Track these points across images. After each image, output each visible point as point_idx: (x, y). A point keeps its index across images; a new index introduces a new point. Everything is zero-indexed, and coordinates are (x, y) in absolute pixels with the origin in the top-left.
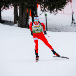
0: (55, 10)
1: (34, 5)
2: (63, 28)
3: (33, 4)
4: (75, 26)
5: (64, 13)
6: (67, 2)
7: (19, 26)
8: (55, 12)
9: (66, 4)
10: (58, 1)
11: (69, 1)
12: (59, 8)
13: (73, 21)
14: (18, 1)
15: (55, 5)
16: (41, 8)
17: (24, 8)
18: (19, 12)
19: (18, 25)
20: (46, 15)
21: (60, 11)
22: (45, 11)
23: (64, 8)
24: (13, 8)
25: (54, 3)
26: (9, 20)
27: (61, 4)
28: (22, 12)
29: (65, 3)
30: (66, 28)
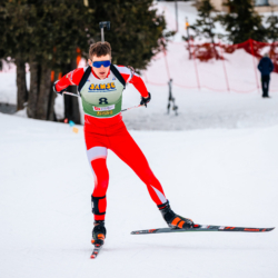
1: (69, 61)
3: (66, 57)
4: (177, 114)
6: (154, 51)
7: (30, 116)
9: (154, 57)
10: (133, 51)
11: (159, 51)
13: (172, 103)
14: (28, 51)
15: (125, 59)
17: (44, 69)
18: (32, 79)
19: (28, 112)
23: (148, 67)
24: (14, 68)
25: (123, 56)
26: (4, 100)
27: (139, 57)
28: (37, 79)
29: (148, 56)
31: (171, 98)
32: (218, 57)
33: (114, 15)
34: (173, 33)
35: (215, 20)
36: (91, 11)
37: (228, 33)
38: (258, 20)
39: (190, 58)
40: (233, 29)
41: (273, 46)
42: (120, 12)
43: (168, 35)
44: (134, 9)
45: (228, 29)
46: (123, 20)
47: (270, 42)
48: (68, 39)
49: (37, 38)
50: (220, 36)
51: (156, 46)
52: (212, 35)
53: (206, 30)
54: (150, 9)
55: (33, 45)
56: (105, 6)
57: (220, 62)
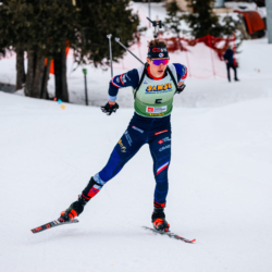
0: (105, 60)
1: (59, 50)
3: (57, 47)
6: (129, 44)
7: (27, 95)
8: (105, 64)
11: (134, 43)
14: (26, 41)
16: (75, 55)
17: (39, 56)
18: (29, 65)
19: (25, 92)
20: (85, 71)
22: (84, 62)
23: (124, 56)
24: (15, 55)
26: (6, 81)
28: (33, 65)
32: (183, 49)
33: (96, 13)
34: (145, 29)
35: (181, 18)
36: (78, 9)
37: (191, 29)
38: (215, 19)
40: (195, 26)
41: (228, 41)
42: (102, 11)
43: (141, 30)
44: (113, 9)
45: (191, 26)
46: (104, 18)
47: (225, 37)
48: (59, 32)
49: (34, 31)
50: (185, 32)
51: (131, 39)
52: (178, 31)
53: (173, 27)
54: (127, 9)
55: (31, 37)
56: (90, 6)
57: (183, 53)
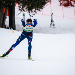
0: (34, 10)
1: (12, 4)
2: (41, 30)
4: (54, 28)
5: (43, 14)
6: (46, 2)
8: (34, 12)
9: (46, 4)
11: (48, 2)
12: (38, 8)
15: (34, 4)
16: (20, 7)
17: (1, 7)
20: (24, 15)
21: (39, 11)
22: (24, 10)
25: (33, 3)
27: (40, 4)
29: (44, 4)
30: (44, 29)
31: (52, 21)
32: (72, 5)
39: (60, 5)
57: (72, 7)
